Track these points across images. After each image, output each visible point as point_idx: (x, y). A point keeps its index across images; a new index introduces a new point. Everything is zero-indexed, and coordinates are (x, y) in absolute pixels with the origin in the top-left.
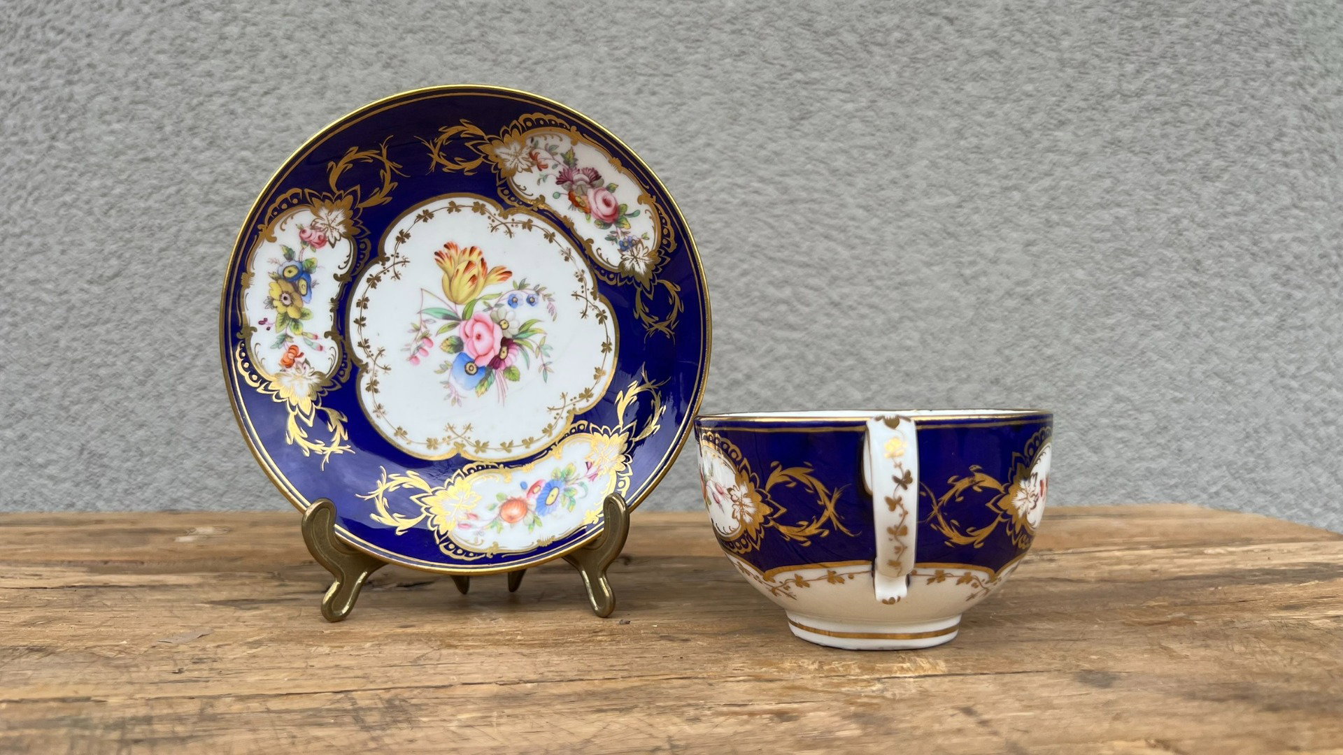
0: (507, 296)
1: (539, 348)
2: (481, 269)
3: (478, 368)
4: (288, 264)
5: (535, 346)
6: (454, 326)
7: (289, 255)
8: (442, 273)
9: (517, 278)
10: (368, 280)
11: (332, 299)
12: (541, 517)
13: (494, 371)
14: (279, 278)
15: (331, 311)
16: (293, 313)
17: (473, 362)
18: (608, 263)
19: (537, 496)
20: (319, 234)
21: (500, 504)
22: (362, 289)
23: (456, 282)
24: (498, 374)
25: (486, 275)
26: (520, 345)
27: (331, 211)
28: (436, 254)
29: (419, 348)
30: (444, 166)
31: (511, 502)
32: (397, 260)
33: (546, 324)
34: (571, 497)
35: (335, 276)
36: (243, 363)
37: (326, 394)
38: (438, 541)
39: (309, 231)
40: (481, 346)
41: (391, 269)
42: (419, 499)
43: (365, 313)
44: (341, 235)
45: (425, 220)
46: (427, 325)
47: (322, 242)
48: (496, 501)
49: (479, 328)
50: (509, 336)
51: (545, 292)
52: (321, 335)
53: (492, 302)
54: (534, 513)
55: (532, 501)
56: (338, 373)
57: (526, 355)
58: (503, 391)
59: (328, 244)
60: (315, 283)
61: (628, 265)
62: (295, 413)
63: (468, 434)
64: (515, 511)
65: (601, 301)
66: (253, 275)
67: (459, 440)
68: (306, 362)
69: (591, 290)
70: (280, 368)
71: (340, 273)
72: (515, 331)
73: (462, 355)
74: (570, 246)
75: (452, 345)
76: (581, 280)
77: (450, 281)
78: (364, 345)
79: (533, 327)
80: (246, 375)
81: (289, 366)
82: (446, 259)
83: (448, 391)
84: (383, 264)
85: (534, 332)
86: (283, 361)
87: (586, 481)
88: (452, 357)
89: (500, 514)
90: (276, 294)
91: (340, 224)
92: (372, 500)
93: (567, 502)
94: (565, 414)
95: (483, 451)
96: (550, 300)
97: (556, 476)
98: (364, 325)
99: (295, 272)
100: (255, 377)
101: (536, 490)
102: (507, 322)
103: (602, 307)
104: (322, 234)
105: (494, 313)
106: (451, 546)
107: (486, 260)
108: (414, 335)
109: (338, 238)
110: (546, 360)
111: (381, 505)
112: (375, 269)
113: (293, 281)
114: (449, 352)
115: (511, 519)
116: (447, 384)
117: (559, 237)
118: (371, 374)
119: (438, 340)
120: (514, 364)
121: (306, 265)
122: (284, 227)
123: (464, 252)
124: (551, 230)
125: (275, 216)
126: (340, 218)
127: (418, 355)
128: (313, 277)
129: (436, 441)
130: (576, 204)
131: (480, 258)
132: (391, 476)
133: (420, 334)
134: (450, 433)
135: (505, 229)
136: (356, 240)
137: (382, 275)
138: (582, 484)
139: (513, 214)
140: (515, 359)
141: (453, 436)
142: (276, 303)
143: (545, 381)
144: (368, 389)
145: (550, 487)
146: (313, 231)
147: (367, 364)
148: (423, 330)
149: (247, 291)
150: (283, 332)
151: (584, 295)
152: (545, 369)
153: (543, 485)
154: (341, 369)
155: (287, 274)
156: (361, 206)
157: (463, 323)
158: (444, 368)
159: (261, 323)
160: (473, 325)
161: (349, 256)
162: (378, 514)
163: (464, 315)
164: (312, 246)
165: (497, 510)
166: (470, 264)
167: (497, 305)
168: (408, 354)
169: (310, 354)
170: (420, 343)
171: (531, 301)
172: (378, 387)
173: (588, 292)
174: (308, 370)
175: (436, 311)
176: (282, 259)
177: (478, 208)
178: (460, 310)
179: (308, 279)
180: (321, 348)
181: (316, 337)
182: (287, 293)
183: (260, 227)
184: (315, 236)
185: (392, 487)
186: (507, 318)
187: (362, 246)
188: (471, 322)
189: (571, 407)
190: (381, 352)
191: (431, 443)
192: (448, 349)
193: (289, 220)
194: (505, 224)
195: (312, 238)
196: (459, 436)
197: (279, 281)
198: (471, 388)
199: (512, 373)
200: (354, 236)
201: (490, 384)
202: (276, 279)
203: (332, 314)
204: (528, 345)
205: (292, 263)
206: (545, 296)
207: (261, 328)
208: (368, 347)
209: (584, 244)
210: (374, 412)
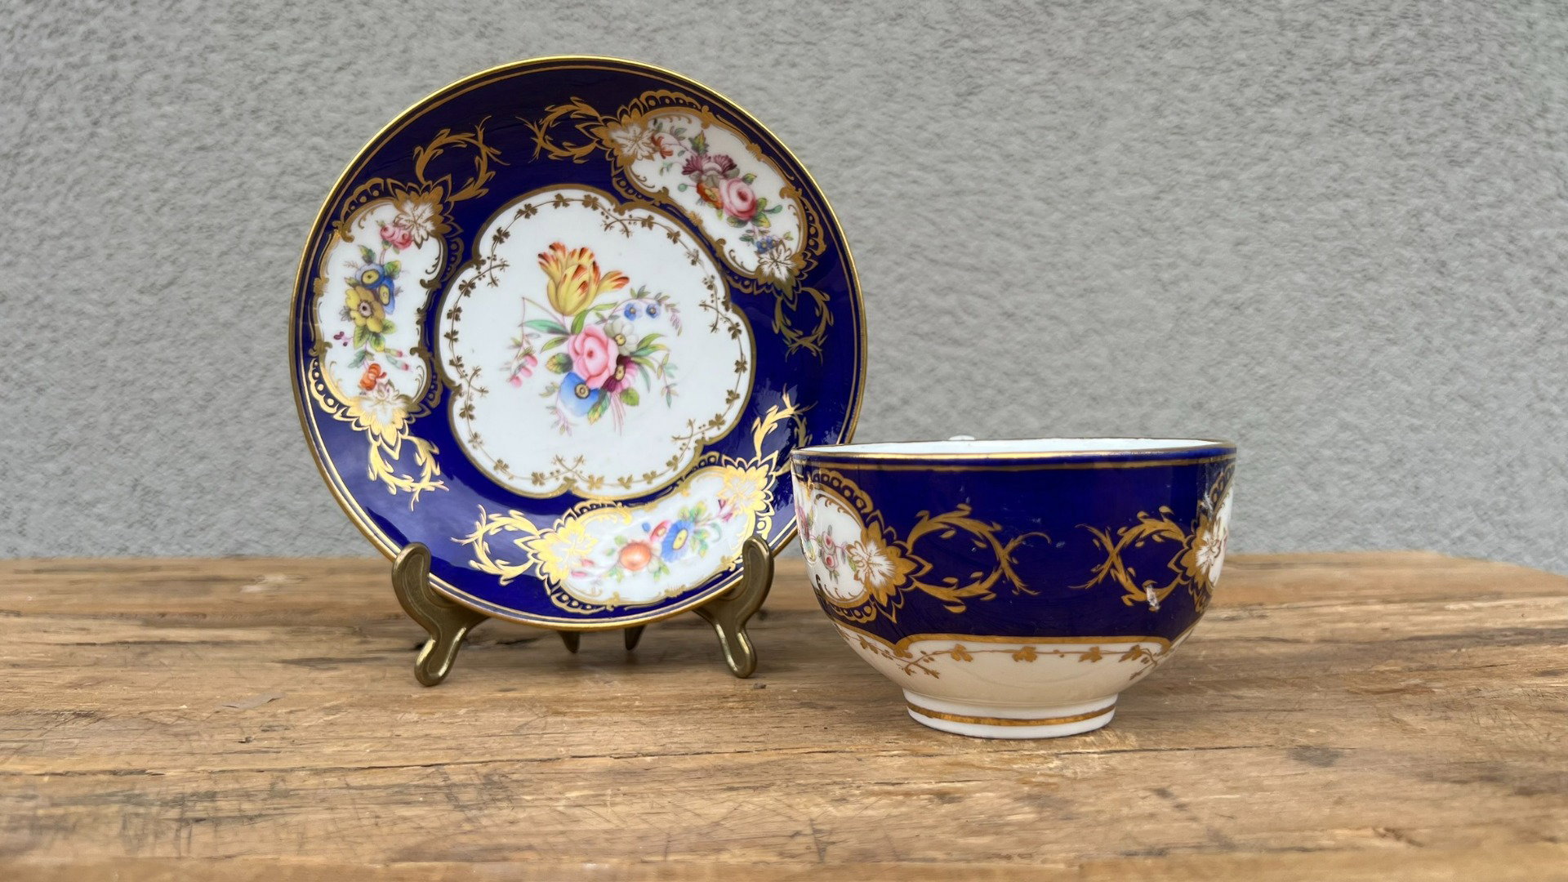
0: (623, 306)
1: (662, 366)
2: (593, 275)
3: (590, 391)
4: (367, 267)
5: (656, 366)
6: (561, 341)
7: (369, 257)
8: (546, 279)
9: (635, 284)
10: (461, 287)
11: (419, 310)
12: (668, 564)
13: (609, 394)
14: (356, 284)
15: (418, 323)
16: (373, 326)
17: (584, 383)
18: (743, 267)
19: (661, 539)
20: (403, 232)
21: (619, 548)
22: (453, 297)
23: (563, 289)
24: (614, 398)
25: (599, 281)
26: (639, 364)
27: (417, 205)
28: (541, 256)
29: (521, 367)
30: (550, 152)
31: (633, 546)
32: (494, 263)
33: (669, 340)
34: (702, 541)
35: (422, 282)
36: (316, 385)
37: (414, 421)
38: (549, 592)
39: (391, 229)
40: (593, 365)
41: (487, 274)
42: (525, 543)
43: (457, 326)
44: (428, 234)
45: (527, 216)
46: (530, 340)
47: (407, 241)
48: (614, 545)
49: (591, 344)
50: (626, 353)
51: (668, 302)
52: (406, 352)
53: (606, 313)
54: (659, 559)
55: (657, 545)
56: (427, 397)
57: (646, 376)
58: (620, 417)
59: (413, 244)
60: (399, 291)
61: (766, 269)
62: (378, 444)
63: (580, 467)
64: (637, 556)
65: (735, 312)
66: (327, 280)
67: (570, 475)
68: (389, 383)
69: (722, 300)
70: (359, 391)
71: (428, 278)
72: (634, 348)
73: (571, 376)
74: (697, 247)
75: (559, 364)
76: (710, 287)
77: (557, 288)
78: (457, 363)
79: (654, 342)
80: (320, 398)
81: (370, 388)
82: (552, 263)
83: (555, 418)
84: (478, 268)
85: (655, 348)
86: (363, 382)
87: (719, 521)
88: (560, 378)
89: (619, 561)
90: (353, 303)
91: (428, 220)
92: (471, 545)
93: (698, 547)
94: (692, 445)
95: (598, 488)
96: (674, 311)
97: (684, 516)
98: (456, 340)
99: (375, 277)
100: (331, 402)
101: (660, 532)
102: (623, 337)
103: (735, 319)
104: (406, 232)
105: (608, 326)
106: (565, 598)
107: (599, 264)
108: (515, 352)
109: (425, 237)
110: (669, 381)
111: (481, 550)
112: (468, 274)
113: (373, 288)
114: (556, 372)
115: (633, 566)
116: (554, 409)
117: (685, 237)
118: (465, 397)
119: (543, 358)
120: (633, 386)
121: (388, 269)
122: (363, 223)
123: (573, 254)
124: (675, 228)
125: (353, 211)
126: (428, 213)
127: (520, 375)
128: (397, 283)
129: (542, 475)
130: (705, 198)
131: (591, 261)
132: (492, 517)
133: (522, 351)
134: (558, 466)
135: (621, 227)
136: (446, 239)
137: (476, 281)
138: (714, 526)
139: (630, 209)
140: (633, 380)
141: (562, 470)
142: (353, 314)
143: (669, 404)
144: (462, 415)
145: (676, 529)
146: (397, 230)
147: (460, 386)
148: (525, 346)
149: (320, 300)
150: (363, 348)
151: (714, 305)
152: (669, 393)
153: (669, 527)
154: (430, 391)
155: (366, 280)
156: (452, 199)
157: (572, 338)
158: (550, 391)
159: (337, 337)
160: (584, 340)
161: (438, 258)
162: (478, 561)
163: (573, 327)
164: (395, 246)
165: (616, 556)
166: (580, 268)
167: (612, 317)
168: (507, 375)
169: (392, 373)
170: (522, 361)
171: (651, 313)
172: (474, 413)
173: (719, 302)
174: (392, 393)
175: (541, 323)
176: (360, 262)
177: (589, 203)
178: (568, 322)
179: (390, 285)
180: (406, 367)
181: (400, 354)
182: (366, 302)
183: (335, 224)
184: (399, 235)
185: (493, 529)
186: (624, 332)
187: (454, 247)
188: (581, 336)
189: (699, 436)
190: (476, 372)
191: (537, 479)
192: (555, 368)
193: (369, 216)
194: (621, 221)
195: (395, 237)
196: (569, 470)
197: (358, 288)
198: (583, 414)
199: (629, 397)
200: (444, 235)
201: (604, 409)
202: (354, 286)
203: (419, 327)
204: (648, 363)
205: (372, 266)
206: (668, 306)
207: (337, 344)
208: (462, 366)
209: (714, 246)
210: (470, 441)
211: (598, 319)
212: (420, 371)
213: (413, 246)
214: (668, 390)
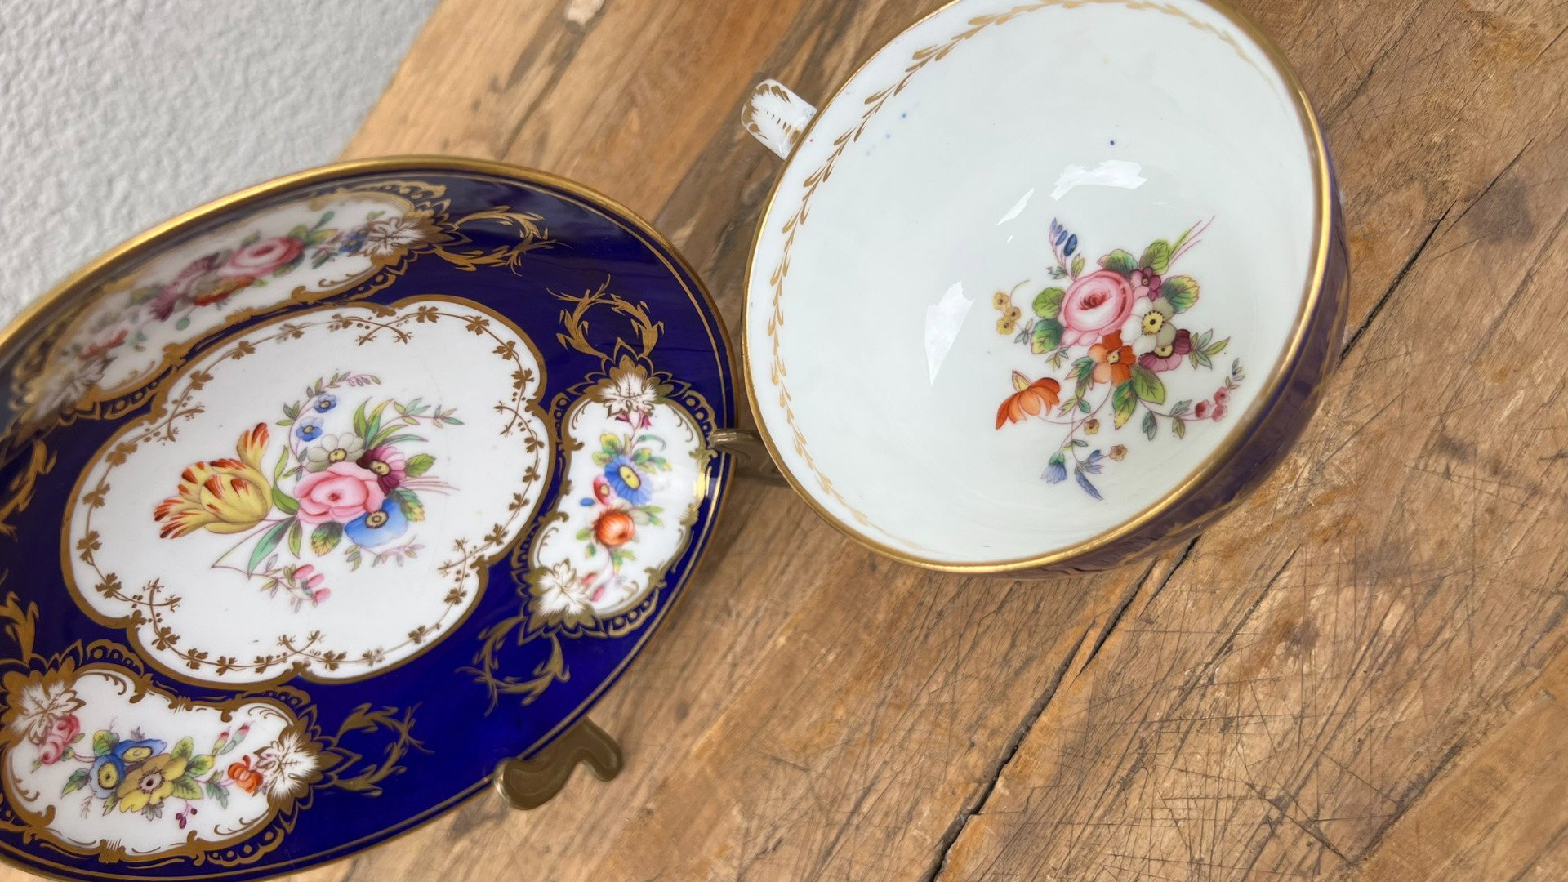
0: (294, 440)
1: (405, 415)
2: (229, 469)
3: (381, 510)
4: (94, 782)
5: (400, 422)
6: (298, 531)
7: (80, 780)
8: (201, 532)
9: (272, 415)
10: (161, 647)
11: (170, 707)
12: (648, 504)
13: (399, 489)
14: (114, 796)
15: (189, 709)
16: (176, 772)
17: (368, 514)
18: (353, 276)
19: (613, 494)
20: (55, 730)
21: (592, 540)
22: (171, 660)
23: (226, 511)
24: (407, 484)
25: (242, 463)
26: (385, 441)
27: (22, 711)
28: (163, 536)
29: (305, 586)
31: (598, 528)
32: (146, 599)
33: (375, 396)
34: (651, 460)
35: (133, 700)
36: (244, 856)
37: (318, 728)
38: (602, 635)
39: (48, 748)
40: (351, 495)
41: (156, 610)
42: (526, 635)
43: (213, 657)
44: (67, 691)
45: (97, 546)
46: (276, 567)
47: (70, 723)
48: (585, 543)
49: (321, 494)
50: (359, 454)
51: (326, 382)
52: (224, 727)
53: (292, 463)
54: (635, 508)
55: (616, 501)
56: (292, 707)
57: (404, 438)
58: (436, 484)
59: (76, 714)
60: (137, 733)
61: (383, 250)
62: (336, 777)
63: (468, 547)
64: (615, 527)
65: (401, 307)
66: (103, 842)
67: (470, 561)
68: (258, 752)
69: (374, 316)
70: (260, 794)
71: (131, 691)
72: (359, 442)
73: (348, 528)
74: (281, 324)
75: (326, 540)
76: (346, 323)
77: (220, 519)
78: (262, 663)
79: (368, 413)
80: (263, 851)
81: (259, 779)
82: (181, 521)
83: (391, 560)
84: (143, 621)
85: (376, 416)
86: (249, 789)
87: (642, 432)
88: (345, 542)
89: (607, 546)
90: (140, 800)
91: (47, 693)
92: (500, 695)
93: (655, 467)
94: (527, 416)
95: (505, 534)
96: (344, 378)
97: (604, 460)
98: (232, 661)
99: (111, 769)
100: (269, 836)
101: (604, 491)
102: (336, 451)
103: (413, 308)
104: (56, 724)
105: (312, 465)
106: (619, 621)
107: (216, 458)
108: (281, 590)
109: (70, 695)
110: (430, 412)
111: (513, 687)
112: (146, 636)
113: (124, 770)
114: (334, 545)
115: (623, 536)
116: (380, 558)
117: (252, 337)
118: (312, 660)
119: (307, 555)
120: (407, 458)
121: (104, 749)
122: (31, 795)
123: (182, 489)
124: (233, 345)
125: (13, 813)
126: (38, 693)
127: (314, 590)
128: (125, 735)
129: (453, 591)
130: (221, 298)
131: (207, 467)
132: (476, 661)
133: (285, 581)
134: (453, 570)
135: (182, 418)
136: (83, 663)
137: (160, 626)
138: (643, 438)
139: (165, 400)
140: (399, 454)
141: (459, 567)
142: (155, 799)
143: (460, 423)
144: (333, 667)
145: (614, 474)
146: (50, 739)
147: (294, 664)
148: (279, 575)
149: (129, 851)
150: (203, 786)
151: (373, 327)
152: (445, 418)
153: (604, 480)
154: (287, 702)
155: (110, 783)
156: (28, 654)
157: (300, 515)
158: (354, 557)
159: (183, 824)
160: (312, 501)
161: (107, 677)
162: (527, 694)
163: (287, 510)
164: (72, 740)
165: (600, 548)
166: (210, 486)
167: (300, 459)
168: (307, 605)
169: (247, 747)
170: (298, 583)
171: (326, 406)
172: (337, 653)
173: (376, 319)
174: (274, 751)
175: (260, 548)
176: (86, 792)
177: (118, 459)
178: (277, 514)
179: (126, 745)
180: (245, 728)
181: (225, 734)
182: (141, 781)
183: (27, 840)
184: (58, 736)
185: (489, 663)
186: (330, 449)
187: (98, 654)
188: (305, 504)
189: (524, 404)
190: (285, 641)
191: (454, 597)
192: (329, 545)
193: (23, 786)
194: (174, 416)
195: (59, 741)
196: (465, 559)
197: (119, 795)
198: (406, 525)
199: (416, 466)
200: (77, 667)
201: (415, 498)
202: (116, 799)
203: (196, 707)
204: (390, 430)
205: (94, 774)
206: (332, 384)
207: (193, 823)
208: (269, 658)
209: (295, 302)
210: (371, 664)
211: (294, 476)
212: (255, 712)
213: (80, 714)
214: (442, 418)
